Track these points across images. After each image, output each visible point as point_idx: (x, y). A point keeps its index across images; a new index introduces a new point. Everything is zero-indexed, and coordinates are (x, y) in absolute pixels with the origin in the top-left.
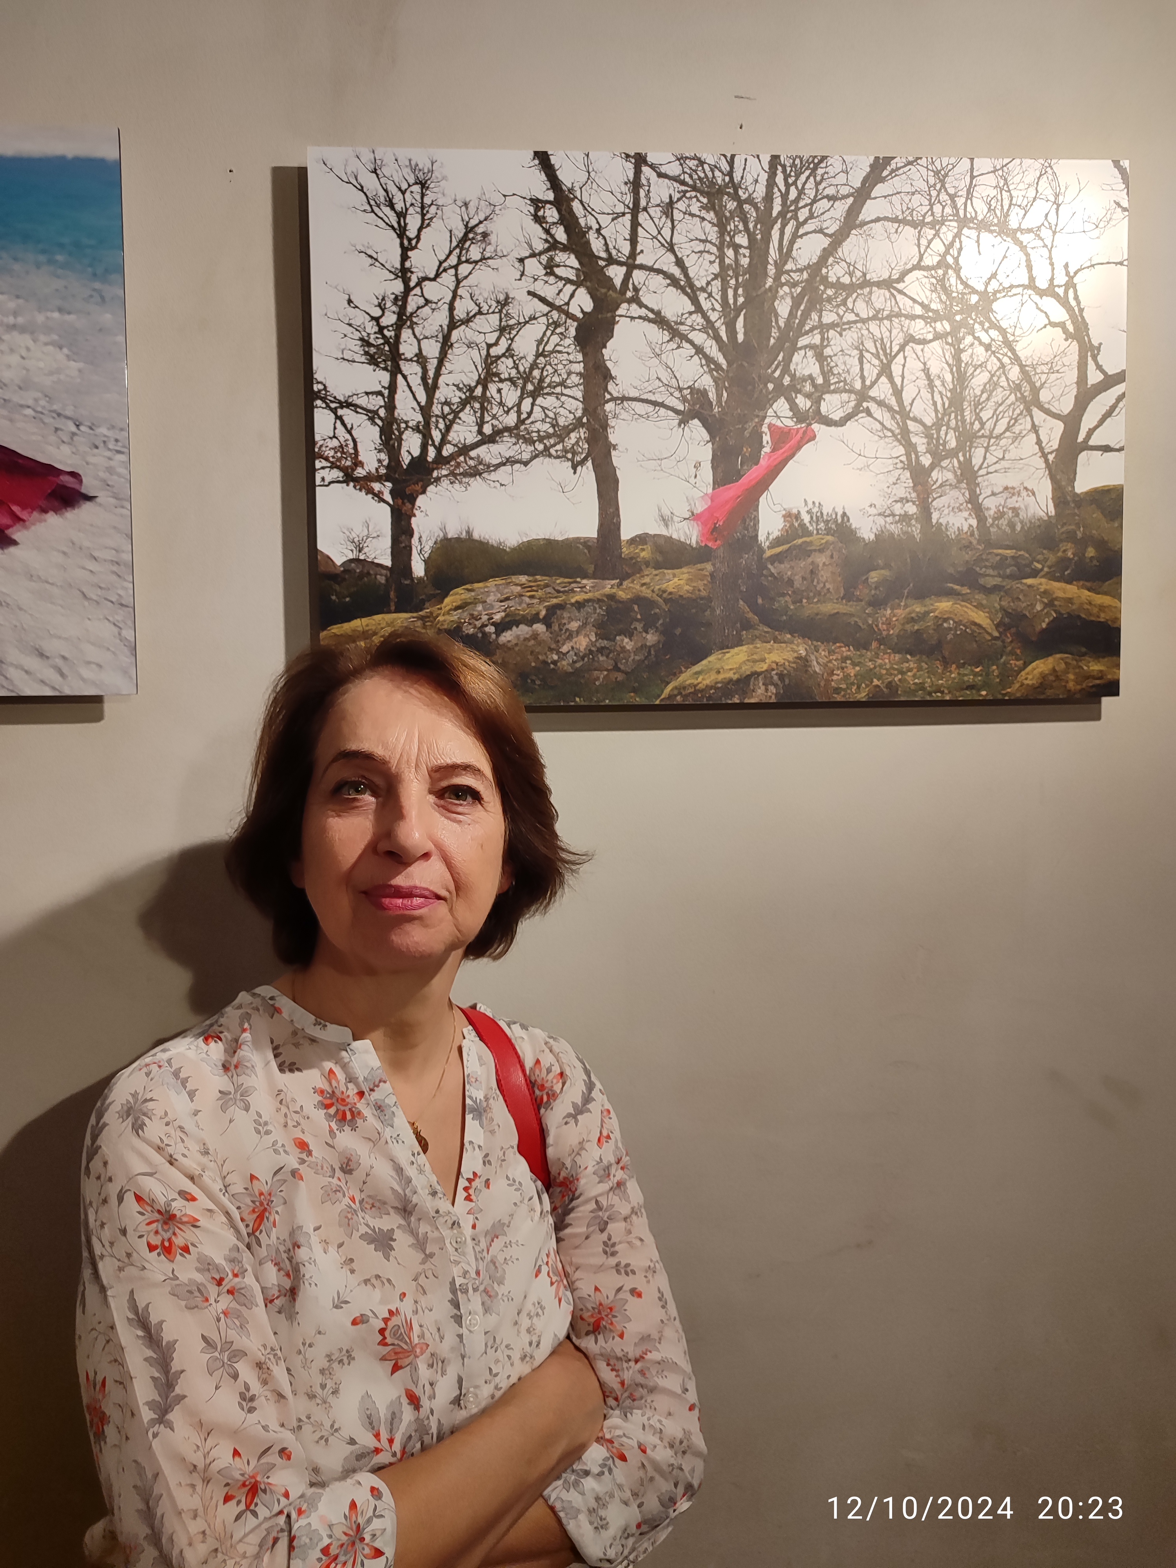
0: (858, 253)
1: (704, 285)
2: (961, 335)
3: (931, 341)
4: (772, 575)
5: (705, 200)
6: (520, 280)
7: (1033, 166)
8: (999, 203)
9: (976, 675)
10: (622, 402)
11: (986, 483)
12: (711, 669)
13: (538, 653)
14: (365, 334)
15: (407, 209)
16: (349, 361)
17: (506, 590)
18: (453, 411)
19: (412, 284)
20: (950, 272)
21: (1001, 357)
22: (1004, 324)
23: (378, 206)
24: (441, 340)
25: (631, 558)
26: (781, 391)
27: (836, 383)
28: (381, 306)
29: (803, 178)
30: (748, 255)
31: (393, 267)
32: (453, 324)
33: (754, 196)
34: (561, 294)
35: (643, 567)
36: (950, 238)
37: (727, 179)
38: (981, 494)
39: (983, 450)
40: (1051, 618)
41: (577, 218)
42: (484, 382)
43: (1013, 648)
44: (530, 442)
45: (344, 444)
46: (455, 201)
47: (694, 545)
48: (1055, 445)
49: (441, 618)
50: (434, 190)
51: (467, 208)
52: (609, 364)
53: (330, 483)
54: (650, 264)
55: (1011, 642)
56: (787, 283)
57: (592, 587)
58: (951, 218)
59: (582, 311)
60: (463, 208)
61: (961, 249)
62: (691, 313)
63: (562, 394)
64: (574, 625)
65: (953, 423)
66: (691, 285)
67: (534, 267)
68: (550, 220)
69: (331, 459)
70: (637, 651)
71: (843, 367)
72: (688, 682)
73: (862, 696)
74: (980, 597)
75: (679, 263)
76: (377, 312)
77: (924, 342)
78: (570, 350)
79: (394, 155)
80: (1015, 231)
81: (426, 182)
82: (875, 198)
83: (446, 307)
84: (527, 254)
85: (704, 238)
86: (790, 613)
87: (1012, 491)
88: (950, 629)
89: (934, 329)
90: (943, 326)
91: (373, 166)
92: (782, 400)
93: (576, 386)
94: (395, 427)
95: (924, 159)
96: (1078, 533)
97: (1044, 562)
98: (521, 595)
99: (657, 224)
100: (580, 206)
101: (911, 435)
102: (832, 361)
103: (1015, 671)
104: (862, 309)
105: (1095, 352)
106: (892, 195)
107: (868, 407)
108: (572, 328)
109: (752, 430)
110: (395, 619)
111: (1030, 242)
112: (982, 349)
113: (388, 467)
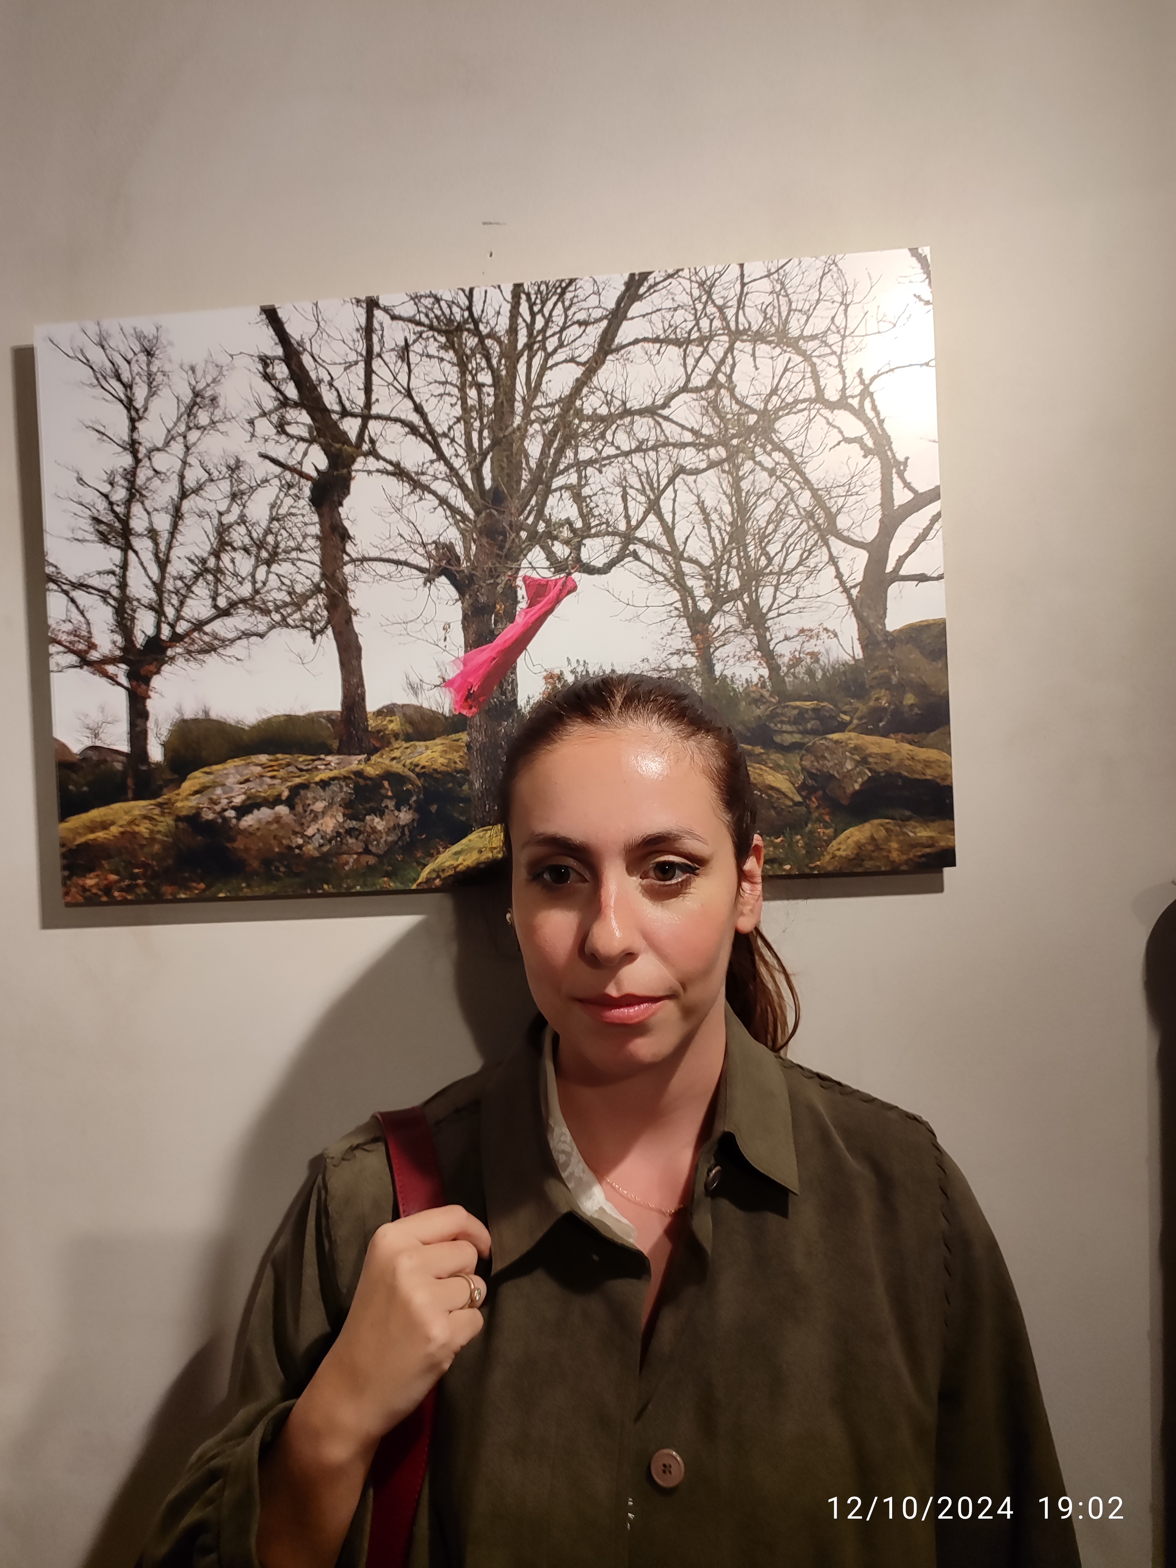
0: (616, 380)
1: (446, 430)
2: (740, 460)
3: (704, 470)
5: (443, 339)
6: (250, 441)
7: (814, 266)
8: (776, 310)
10: (362, 563)
11: (777, 626)
12: (471, 850)
13: (283, 837)
14: (95, 512)
15: (133, 379)
16: (80, 541)
17: (246, 772)
18: (186, 585)
19: (140, 456)
20: (723, 391)
21: (788, 482)
22: (789, 445)
23: (106, 379)
24: (172, 511)
25: (379, 732)
26: (534, 538)
27: (597, 526)
28: (112, 482)
29: (550, 304)
30: (492, 393)
31: (121, 440)
32: (184, 494)
33: (497, 329)
34: (294, 453)
35: (393, 740)
36: (721, 355)
37: (466, 314)
38: (772, 639)
39: (772, 589)
40: (866, 778)
41: (307, 372)
42: (216, 554)
43: (821, 815)
44: (266, 612)
45: (78, 627)
46: (182, 366)
47: (447, 714)
48: (859, 577)
49: (179, 804)
50: (161, 357)
51: (194, 372)
52: (346, 524)
53: (64, 668)
54: (386, 413)
55: (817, 808)
56: (537, 420)
57: (338, 764)
58: (721, 332)
59: (316, 469)
60: (190, 372)
61: (734, 365)
62: (432, 462)
63: (299, 559)
64: (319, 806)
65: (735, 561)
66: (431, 431)
67: (265, 427)
68: (279, 376)
69: (66, 644)
70: (389, 831)
71: (604, 507)
72: (447, 864)
74: (775, 756)
75: (418, 409)
76: (106, 488)
77: (696, 472)
78: (305, 512)
79: (120, 325)
80: (797, 339)
81: (151, 350)
82: (632, 318)
83: (177, 477)
84: (257, 415)
85: (444, 379)
87: (809, 633)
89: (708, 456)
90: (718, 453)
91: (99, 340)
92: (537, 549)
93: (313, 549)
94: (128, 606)
95: (686, 271)
96: (893, 677)
97: (851, 713)
98: (262, 776)
99: (392, 369)
100: (311, 359)
101: (686, 578)
102: (591, 501)
103: (825, 841)
104: (624, 442)
105: (902, 468)
106: (651, 313)
107: (635, 550)
108: (307, 489)
109: (506, 584)
110: (133, 808)
111: (814, 351)
112: (765, 474)
113: (123, 649)
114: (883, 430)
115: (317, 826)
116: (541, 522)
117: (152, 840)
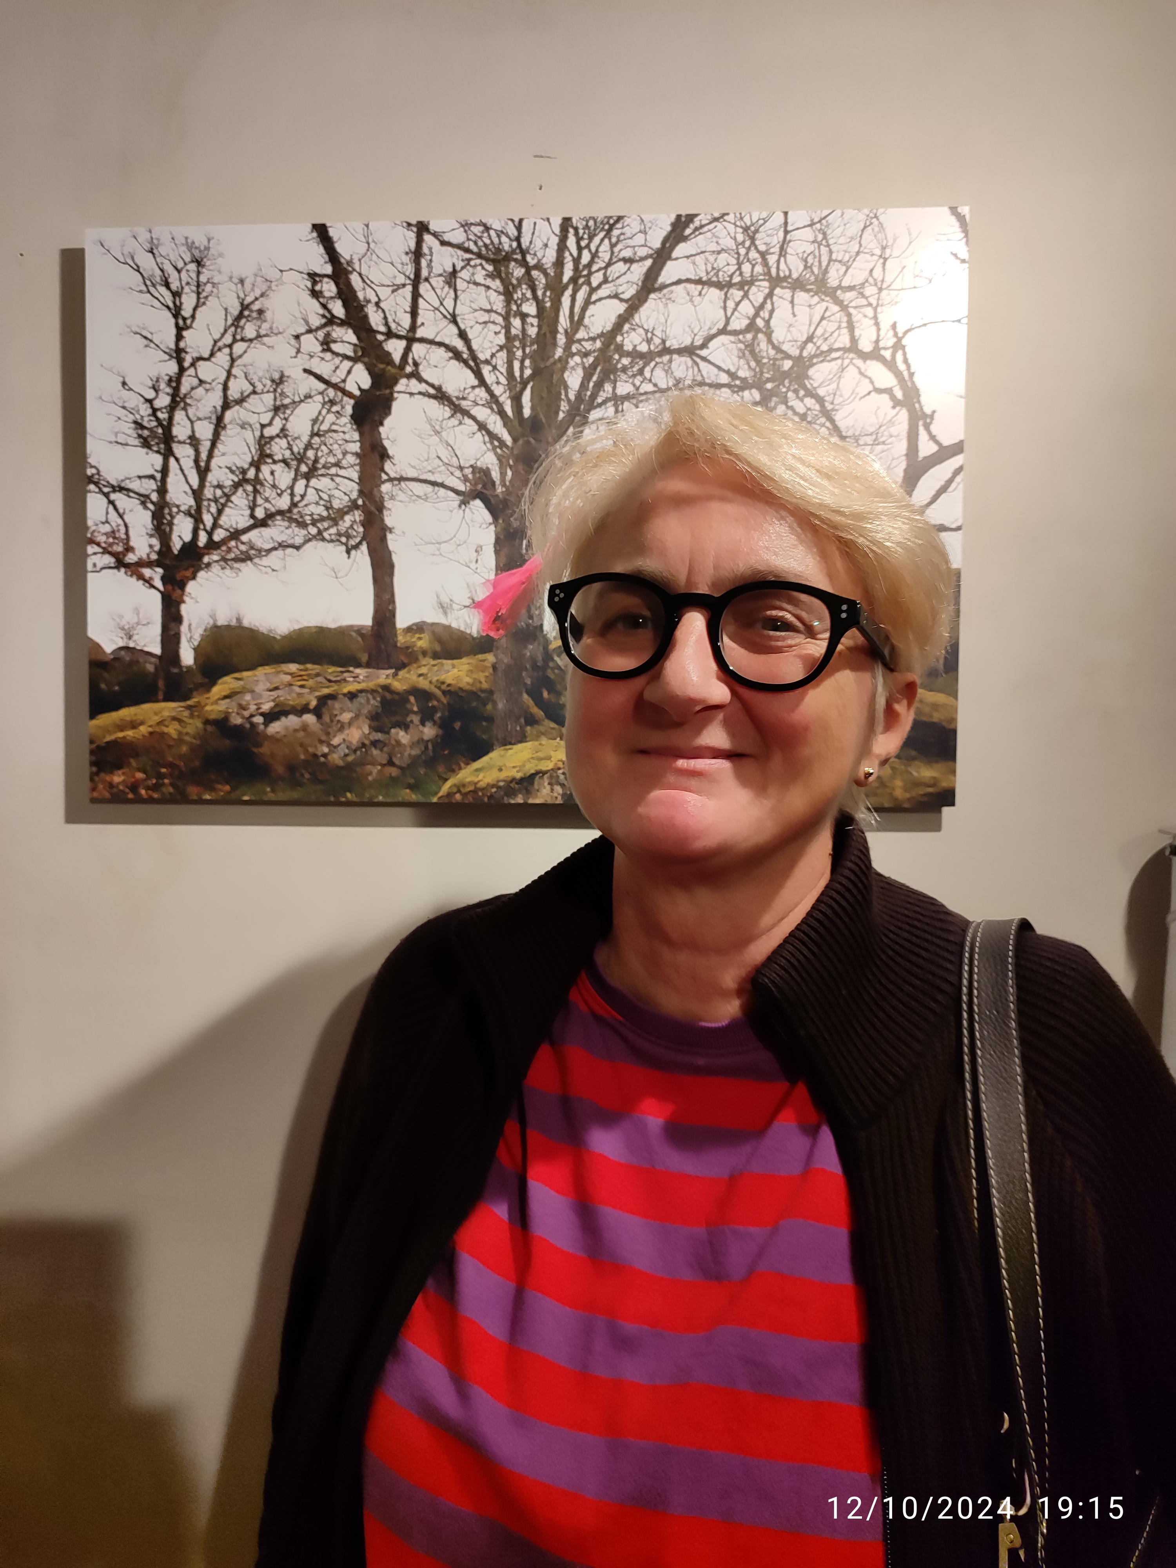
0: (657, 319)
1: (489, 358)
2: (773, 404)
4: (559, 667)
5: (490, 268)
6: (295, 357)
7: (856, 218)
8: (817, 260)
10: (400, 483)
12: (492, 767)
13: (309, 745)
14: (138, 417)
15: (182, 288)
16: (121, 444)
17: (275, 680)
18: (225, 495)
19: (186, 364)
20: (760, 336)
22: (821, 392)
23: (154, 286)
24: (214, 421)
25: (408, 648)
28: (156, 389)
29: (597, 240)
30: (536, 324)
31: (168, 348)
32: (226, 406)
33: (544, 261)
34: (338, 371)
35: (420, 657)
36: (761, 300)
37: (515, 244)
41: (355, 292)
42: (256, 464)
44: (302, 525)
45: (116, 529)
46: (231, 278)
47: (475, 634)
49: (208, 708)
50: (211, 268)
51: (243, 285)
52: (386, 443)
53: (101, 569)
54: (430, 336)
56: (579, 353)
57: (366, 677)
58: (761, 277)
59: (360, 389)
60: (239, 286)
61: (772, 312)
62: (473, 387)
63: (338, 475)
64: (346, 717)
66: (474, 358)
67: (311, 343)
68: (327, 294)
69: (103, 545)
70: (413, 745)
72: (468, 780)
75: (463, 335)
76: (151, 394)
78: (346, 430)
79: (171, 233)
80: (835, 289)
81: (202, 260)
82: (676, 259)
83: (220, 387)
84: (304, 331)
85: (489, 307)
90: (752, 395)
91: (149, 245)
93: (352, 466)
94: (166, 511)
95: (732, 216)
98: (291, 685)
99: (439, 294)
100: (359, 279)
104: (661, 378)
105: (928, 420)
106: (695, 255)
108: (349, 406)
110: (163, 709)
111: (851, 301)
113: (159, 553)
114: (913, 383)
115: (343, 736)
117: (180, 741)
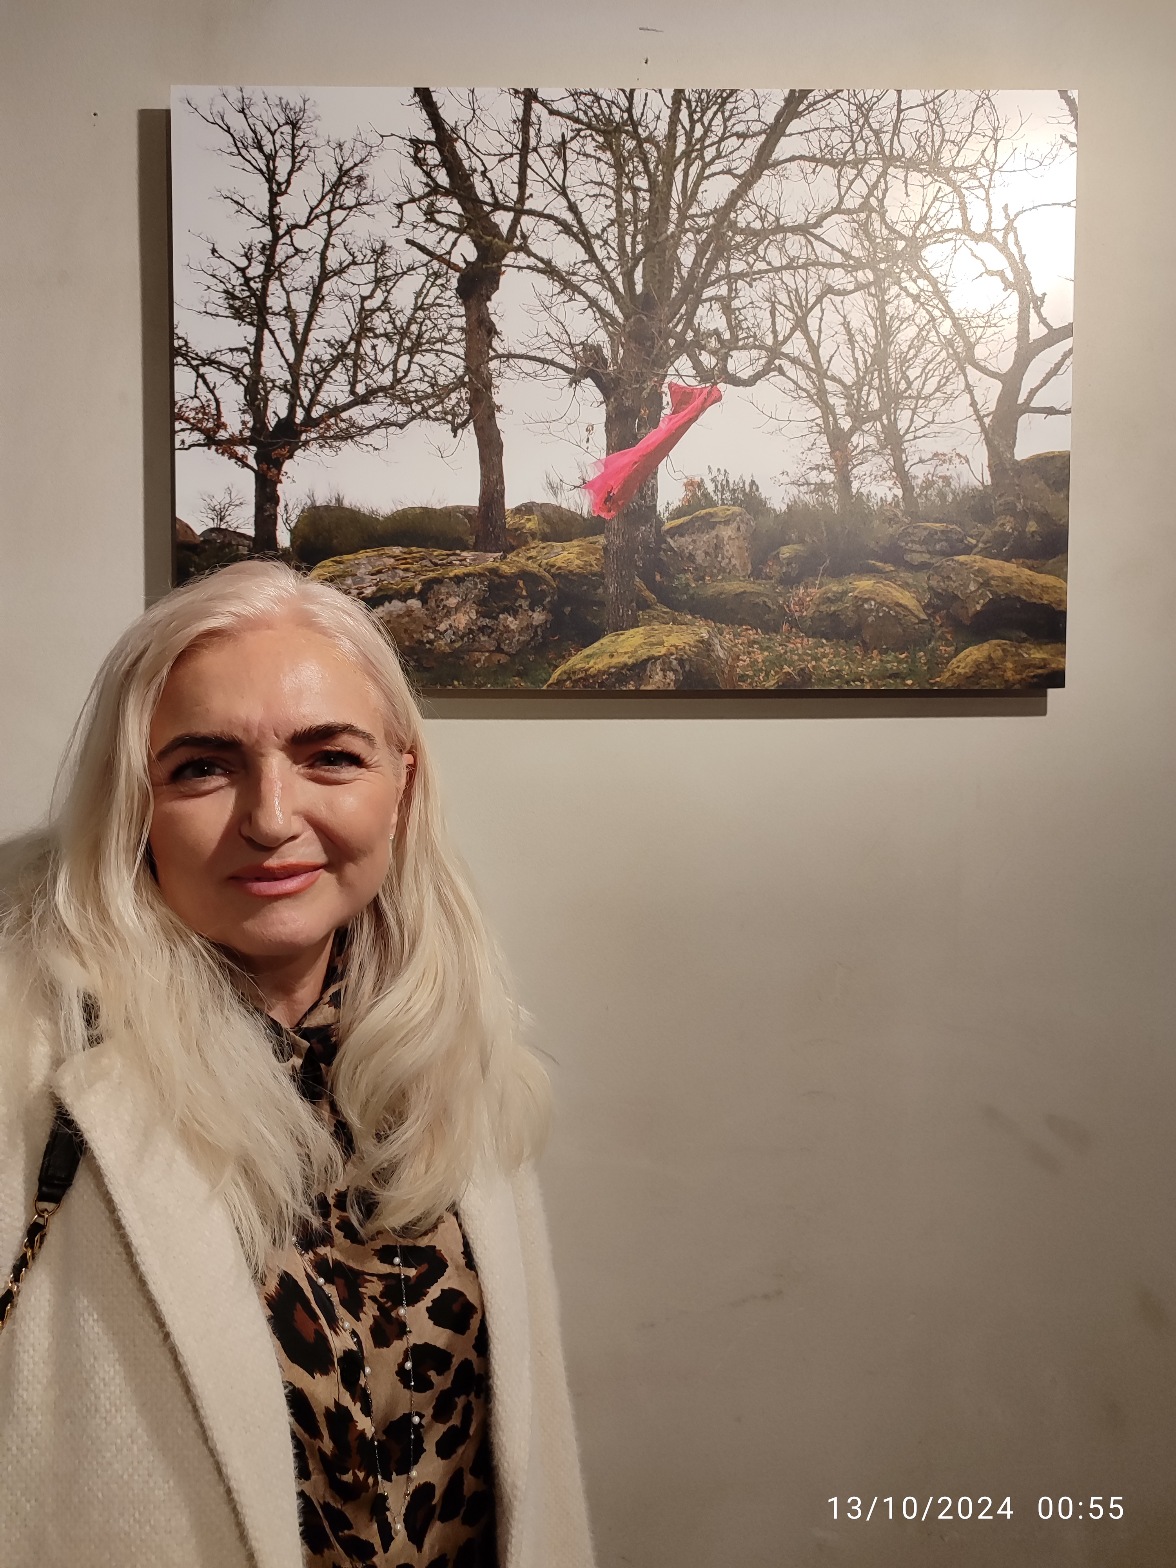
0: (771, 196)
1: (600, 232)
2: (886, 285)
3: (852, 292)
4: (672, 549)
5: (601, 139)
6: (398, 227)
7: (968, 98)
8: (929, 140)
9: (900, 662)
10: (508, 360)
11: (913, 449)
12: (603, 652)
13: (413, 632)
14: (229, 286)
15: (276, 152)
16: (212, 315)
17: (378, 563)
18: (323, 369)
19: (281, 232)
20: (874, 215)
21: (931, 309)
22: (935, 273)
23: (246, 148)
24: (312, 293)
25: (516, 530)
26: (682, 347)
27: (744, 338)
28: (248, 257)
29: (710, 114)
30: (648, 198)
31: (261, 214)
32: (325, 276)
33: (656, 133)
34: (443, 242)
35: (530, 539)
36: (874, 179)
37: (626, 115)
38: (907, 461)
39: (910, 412)
40: (988, 599)
41: (461, 160)
42: (357, 338)
43: (943, 633)
44: (407, 402)
45: (206, 404)
46: (329, 142)
47: (585, 514)
48: (992, 406)
50: (306, 130)
51: (341, 150)
52: (493, 318)
53: (190, 446)
54: (540, 209)
55: (941, 626)
56: (691, 229)
57: (474, 560)
58: (876, 156)
59: (465, 261)
60: (337, 150)
61: (886, 190)
62: (584, 262)
63: (443, 351)
64: (453, 602)
65: (876, 383)
66: (585, 232)
67: (413, 213)
68: (431, 162)
69: (192, 421)
70: (522, 631)
71: (752, 322)
72: (578, 666)
73: (771, 684)
74: (905, 575)
75: (572, 208)
76: (243, 263)
77: (844, 293)
78: (451, 304)
79: (264, 93)
80: (948, 170)
81: (297, 123)
82: (790, 135)
83: (318, 256)
84: (406, 200)
85: (600, 180)
86: (691, 592)
87: (943, 458)
88: (871, 610)
89: (856, 278)
90: (865, 276)
91: (240, 106)
92: (685, 357)
93: (458, 342)
94: (261, 386)
95: (846, 92)
96: (1018, 504)
97: (978, 536)
98: (395, 569)
99: (548, 165)
100: (464, 147)
101: (828, 396)
102: (741, 314)
103: (945, 658)
104: (775, 257)
105: (1039, 303)
106: (809, 132)
107: (780, 365)
108: (454, 279)
109: (651, 390)
111: (964, 182)
112: (909, 300)
113: (252, 430)
114: (1024, 265)
115: (449, 622)
116: (689, 331)
